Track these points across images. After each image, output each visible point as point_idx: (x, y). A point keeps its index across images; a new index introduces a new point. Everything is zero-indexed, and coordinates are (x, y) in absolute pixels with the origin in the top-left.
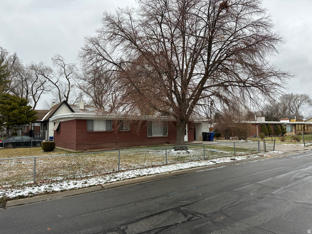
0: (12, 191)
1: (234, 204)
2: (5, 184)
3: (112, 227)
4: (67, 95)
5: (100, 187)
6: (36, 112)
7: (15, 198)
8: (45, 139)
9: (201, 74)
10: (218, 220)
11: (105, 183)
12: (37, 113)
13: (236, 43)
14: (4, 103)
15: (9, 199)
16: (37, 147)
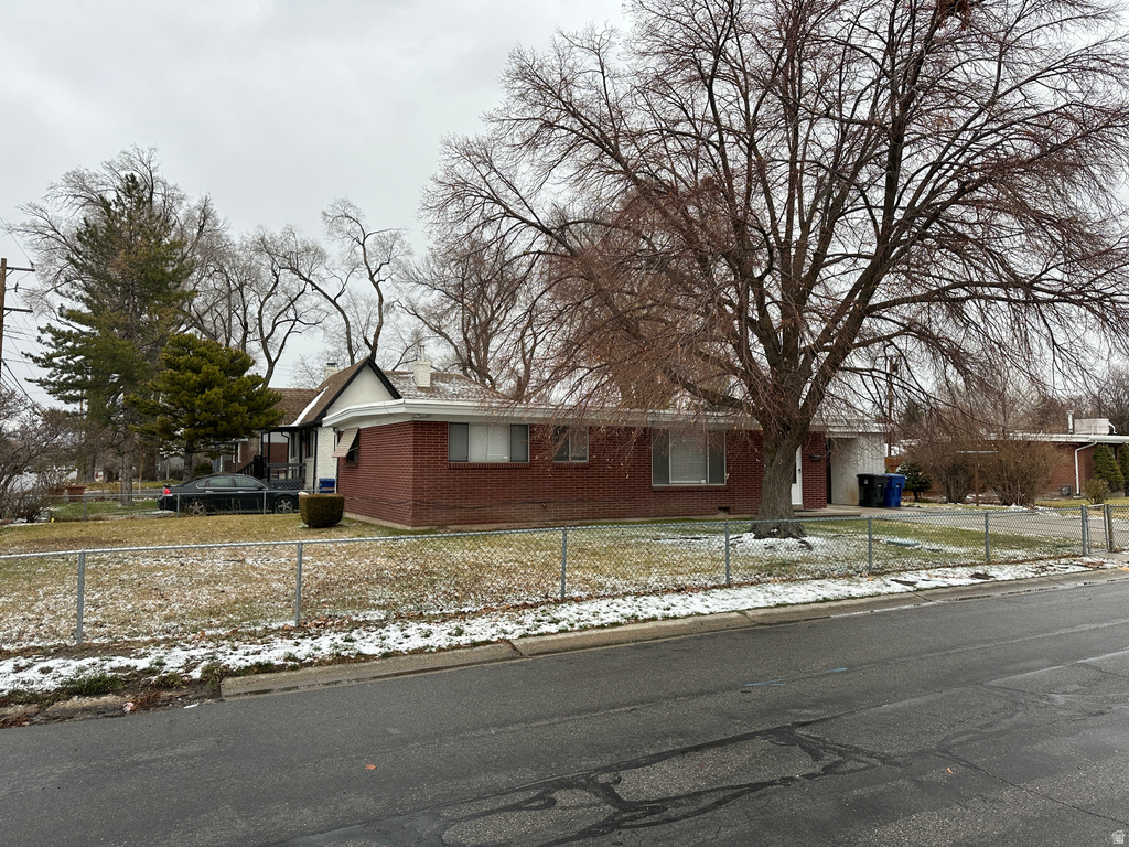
0: (235, 649)
1: (993, 730)
2: (210, 627)
3: (570, 776)
4: (372, 339)
5: (505, 649)
6: (278, 396)
7: (247, 671)
8: (306, 486)
9: (859, 256)
10: (933, 775)
11: (521, 637)
12: (280, 398)
13: (999, 139)
14: (177, 367)
15: (228, 673)
16: (280, 511)
